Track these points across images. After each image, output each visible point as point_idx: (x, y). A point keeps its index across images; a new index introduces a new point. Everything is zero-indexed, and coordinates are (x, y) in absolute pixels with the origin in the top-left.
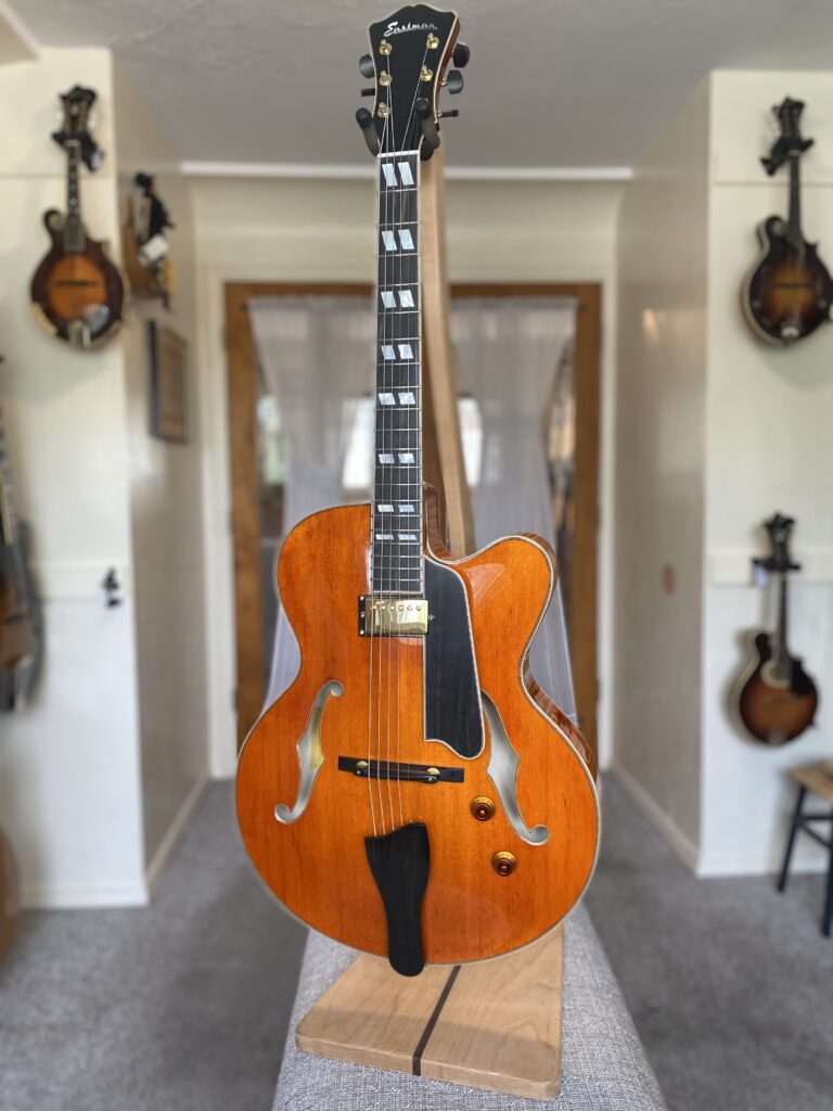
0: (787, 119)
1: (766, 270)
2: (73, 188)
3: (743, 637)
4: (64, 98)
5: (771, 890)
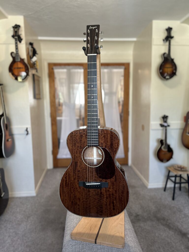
0: (168, 31)
1: (163, 64)
2: (17, 47)
3: (158, 140)
4: (13, 27)
5: (163, 191)
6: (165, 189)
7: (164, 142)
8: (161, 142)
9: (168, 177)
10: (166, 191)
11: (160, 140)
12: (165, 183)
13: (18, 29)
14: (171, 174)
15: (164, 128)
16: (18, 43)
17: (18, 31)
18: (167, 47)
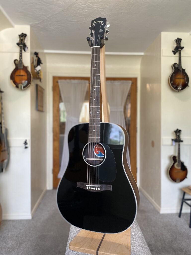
0: (178, 42)
1: (174, 75)
2: (21, 55)
3: (170, 157)
4: (19, 36)
5: (177, 217)
6: (180, 215)
7: (177, 158)
8: (174, 159)
9: (183, 201)
10: (182, 216)
11: (172, 157)
12: (179, 208)
13: (24, 37)
14: (187, 197)
15: (177, 144)
16: (23, 51)
17: (24, 40)
18: (178, 58)
